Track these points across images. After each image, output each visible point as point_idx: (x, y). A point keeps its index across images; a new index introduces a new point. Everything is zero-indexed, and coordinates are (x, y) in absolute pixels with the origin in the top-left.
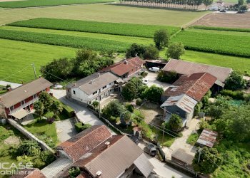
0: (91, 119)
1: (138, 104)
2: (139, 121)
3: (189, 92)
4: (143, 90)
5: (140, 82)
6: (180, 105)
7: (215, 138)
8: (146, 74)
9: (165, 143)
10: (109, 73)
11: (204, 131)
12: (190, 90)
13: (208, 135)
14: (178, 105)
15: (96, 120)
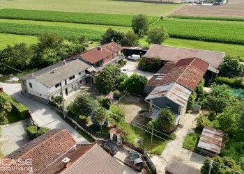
0: (52, 120)
1: (116, 97)
2: (117, 120)
3: (180, 80)
4: (122, 80)
5: (117, 71)
6: (171, 96)
7: (221, 139)
8: (125, 63)
9: (153, 150)
10: (78, 61)
11: (204, 129)
12: (180, 77)
13: (211, 136)
14: (168, 96)
15: (58, 121)
